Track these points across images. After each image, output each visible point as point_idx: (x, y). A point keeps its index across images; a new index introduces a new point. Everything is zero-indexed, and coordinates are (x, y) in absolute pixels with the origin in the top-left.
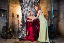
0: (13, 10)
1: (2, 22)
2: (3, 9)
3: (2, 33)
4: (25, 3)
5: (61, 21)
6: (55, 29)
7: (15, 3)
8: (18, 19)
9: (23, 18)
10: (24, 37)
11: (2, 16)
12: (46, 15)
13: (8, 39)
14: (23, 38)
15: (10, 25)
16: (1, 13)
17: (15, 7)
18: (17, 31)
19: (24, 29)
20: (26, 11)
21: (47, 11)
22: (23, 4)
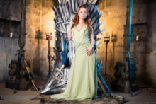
0: (37, 21)
1: (10, 50)
2: (13, 19)
3: (9, 77)
4: (63, 7)
7: (43, 6)
8: (49, 43)
9: (58, 42)
10: (57, 88)
11: (11, 36)
13: (20, 91)
16: (9, 29)
17: (43, 14)
18: (46, 72)
19: (57, 69)
20: (65, 25)
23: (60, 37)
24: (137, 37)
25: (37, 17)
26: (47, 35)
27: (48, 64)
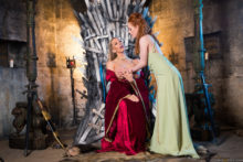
0: (51, 39)
1: (12, 87)
2: (13, 38)
3: (15, 130)
4: (94, 13)
5: (236, 74)
6: (213, 104)
7: (58, 16)
8: (72, 73)
9: (90, 68)
10: (96, 141)
11: (12, 65)
12: (177, 55)
14: (94, 144)
15: (42, 96)
16: (7, 55)
17: (58, 30)
18: (69, 119)
19: (94, 111)
20: (100, 40)
21: (180, 39)
22: (87, 17)
23: (93, 59)
24: (207, 55)
25: (49, 33)
26: (69, 61)
27: (72, 106)
